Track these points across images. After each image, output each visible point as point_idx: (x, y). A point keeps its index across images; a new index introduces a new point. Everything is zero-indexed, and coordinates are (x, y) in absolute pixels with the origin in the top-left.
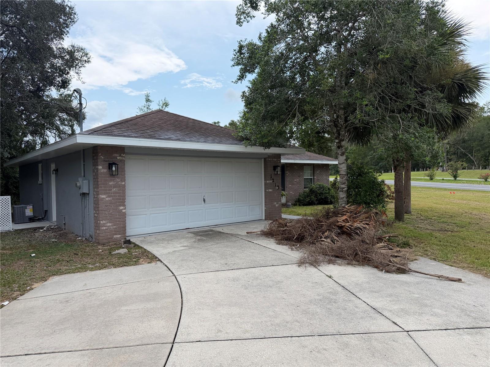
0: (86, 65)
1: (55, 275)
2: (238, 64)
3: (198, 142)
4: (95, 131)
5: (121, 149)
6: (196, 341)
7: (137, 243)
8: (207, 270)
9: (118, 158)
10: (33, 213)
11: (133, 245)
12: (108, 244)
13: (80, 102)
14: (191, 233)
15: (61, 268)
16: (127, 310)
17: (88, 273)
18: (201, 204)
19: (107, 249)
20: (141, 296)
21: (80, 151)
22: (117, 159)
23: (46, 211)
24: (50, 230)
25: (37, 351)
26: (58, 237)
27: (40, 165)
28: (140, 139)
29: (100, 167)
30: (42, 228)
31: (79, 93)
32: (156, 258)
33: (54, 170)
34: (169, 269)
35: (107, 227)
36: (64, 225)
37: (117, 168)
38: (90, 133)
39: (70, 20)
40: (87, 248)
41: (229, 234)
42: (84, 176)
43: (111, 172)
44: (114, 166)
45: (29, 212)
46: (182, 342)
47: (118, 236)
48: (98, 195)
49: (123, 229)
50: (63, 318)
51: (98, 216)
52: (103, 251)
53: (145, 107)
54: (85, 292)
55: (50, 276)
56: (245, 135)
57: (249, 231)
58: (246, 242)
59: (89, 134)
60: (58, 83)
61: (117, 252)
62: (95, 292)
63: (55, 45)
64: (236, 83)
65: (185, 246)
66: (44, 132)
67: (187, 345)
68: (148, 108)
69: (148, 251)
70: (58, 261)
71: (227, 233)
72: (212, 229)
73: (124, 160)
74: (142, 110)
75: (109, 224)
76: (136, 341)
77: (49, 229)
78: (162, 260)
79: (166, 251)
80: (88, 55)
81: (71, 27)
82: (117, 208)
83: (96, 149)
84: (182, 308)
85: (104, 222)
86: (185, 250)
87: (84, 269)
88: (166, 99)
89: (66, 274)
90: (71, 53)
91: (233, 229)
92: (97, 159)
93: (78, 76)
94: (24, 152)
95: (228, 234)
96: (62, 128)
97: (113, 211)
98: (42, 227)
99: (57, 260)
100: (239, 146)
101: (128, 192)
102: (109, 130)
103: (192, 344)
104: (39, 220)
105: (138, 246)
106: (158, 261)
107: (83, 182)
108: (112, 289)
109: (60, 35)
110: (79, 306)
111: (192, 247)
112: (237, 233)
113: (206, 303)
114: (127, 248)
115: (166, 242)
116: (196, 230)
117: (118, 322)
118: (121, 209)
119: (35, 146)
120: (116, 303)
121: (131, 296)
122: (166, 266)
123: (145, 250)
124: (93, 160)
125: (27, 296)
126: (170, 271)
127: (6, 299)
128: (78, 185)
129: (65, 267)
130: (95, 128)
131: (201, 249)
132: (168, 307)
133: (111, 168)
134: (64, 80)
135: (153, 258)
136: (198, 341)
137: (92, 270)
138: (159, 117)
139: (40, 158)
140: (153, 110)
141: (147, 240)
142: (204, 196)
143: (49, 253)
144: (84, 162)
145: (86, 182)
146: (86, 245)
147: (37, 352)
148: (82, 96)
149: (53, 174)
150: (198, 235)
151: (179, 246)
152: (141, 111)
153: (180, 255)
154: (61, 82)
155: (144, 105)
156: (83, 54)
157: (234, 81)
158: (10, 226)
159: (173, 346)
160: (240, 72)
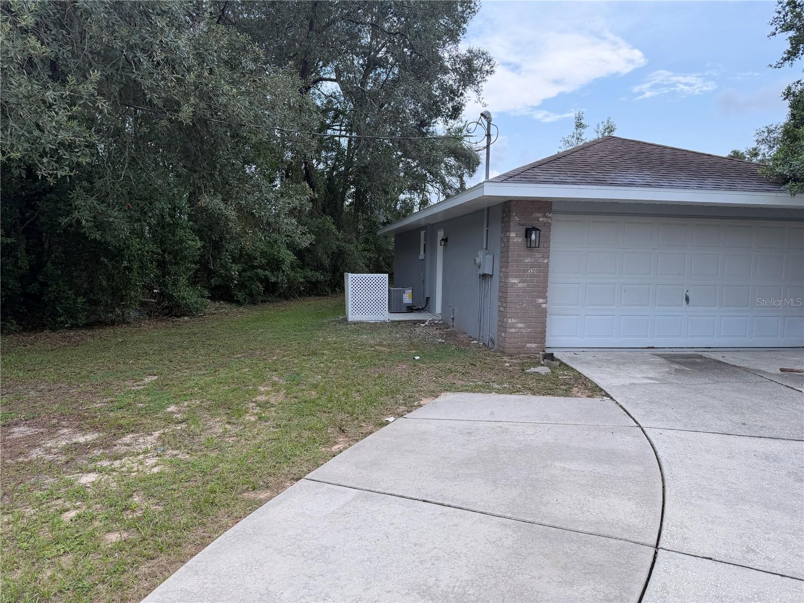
0: (488, 78)
1: (447, 390)
2: (787, 28)
3: (686, 187)
4: (511, 177)
5: (545, 205)
6: (704, 558)
7: (564, 361)
8: (705, 428)
9: (541, 219)
10: (412, 300)
11: (558, 363)
12: (518, 356)
13: (488, 132)
14: (659, 355)
15: (455, 382)
16: (564, 469)
17: (494, 396)
18: (681, 306)
19: (516, 363)
20: (586, 451)
21: (482, 211)
22: (539, 221)
23: (428, 298)
24: (433, 326)
25: (438, 499)
26: (444, 336)
27: (423, 233)
28: (581, 187)
29: (513, 235)
30: (423, 322)
31: (488, 118)
32: (601, 390)
33: (442, 240)
34: (629, 414)
35: (517, 329)
36: (452, 320)
37: (538, 235)
38: (503, 179)
39: (469, 10)
40: (487, 358)
41: (740, 367)
42: (487, 249)
43: (529, 243)
44: (534, 232)
45: (407, 298)
46: (673, 551)
47: (534, 345)
48: (507, 277)
49: (541, 336)
50: (468, 459)
51: (506, 311)
52: (511, 366)
53: (573, 137)
54: (494, 425)
55: (441, 391)
56: (792, 171)
57: (785, 367)
58: (782, 387)
59: (502, 181)
60: (447, 111)
61: (533, 370)
62: (508, 427)
63: (447, 53)
64: (779, 67)
65: (651, 379)
66: (425, 186)
67: (685, 560)
68: (579, 139)
69: (585, 377)
70: (450, 371)
71: (734, 366)
72: (699, 353)
73: (550, 223)
74: (569, 143)
75: (520, 325)
76: (587, 526)
77: (433, 324)
78: (612, 395)
79: (616, 382)
80: (492, 62)
81: (470, 22)
82: (533, 300)
83: (507, 206)
84: (664, 487)
85: (513, 320)
86: (652, 385)
87: (486, 388)
88: (610, 120)
89: (462, 391)
90: (468, 62)
91: (749, 359)
92: (509, 222)
93: (478, 96)
94: (400, 216)
95: (736, 366)
96: (448, 180)
97: (528, 305)
98: (423, 320)
99: (449, 369)
100: (774, 194)
101: (551, 277)
102: (530, 174)
103: (694, 560)
104: (418, 310)
105: (566, 365)
106: (605, 396)
107: (484, 258)
108: (534, 429)
109: (454, 37)
110: (488, 445)
111: (665, 382)
112: (757, 368)
113: (713, 490)
114: (548, 365)
115: (614, 366)
116: (668, 352)
117: (552, 485)
118: (540, 302)
119: (412, 207)
120: (544, 452)
121: (568, 447)
122: (621, 406)
123: (580, 373)
124: (502, 223)
125: (416, 413)
126: (631, 417)
127: (391, 414)
128: (478, 261)
129: (460, 382)
130: (510, 172)
131: (685, 388)
132: (637, 479)
133: (528, 235)
134: (456, 105)
135: (595, 390)
136: (706, 558)
137: (498, 392)
138: (609, 147)
139: (423, 223)
140: (588, 141)
141: (580, 357)
142: (687, 291)
143: (437, 358)
144: (488, 227)
145: (489, 257)
146: (486, 353)
147: (438, 502)
148: (491, 122)
149: (441, 245)
150: (673, 362)
151: (639, 376)
152: (567, 145)
153: (644, 392)
154: (451, 109)
155: (572, 134)
156: (484, 61)
157: (774, 64)
158: (386, 316)
159: (656, 553)
160: (792, 44)
